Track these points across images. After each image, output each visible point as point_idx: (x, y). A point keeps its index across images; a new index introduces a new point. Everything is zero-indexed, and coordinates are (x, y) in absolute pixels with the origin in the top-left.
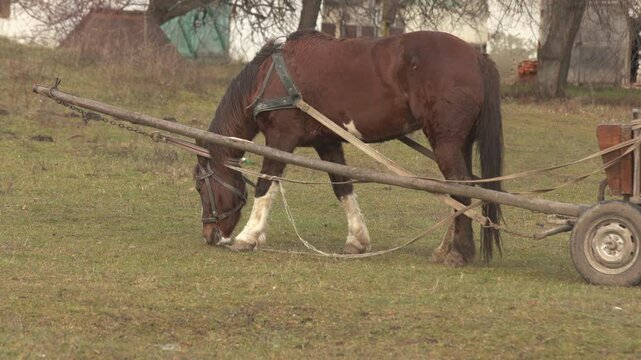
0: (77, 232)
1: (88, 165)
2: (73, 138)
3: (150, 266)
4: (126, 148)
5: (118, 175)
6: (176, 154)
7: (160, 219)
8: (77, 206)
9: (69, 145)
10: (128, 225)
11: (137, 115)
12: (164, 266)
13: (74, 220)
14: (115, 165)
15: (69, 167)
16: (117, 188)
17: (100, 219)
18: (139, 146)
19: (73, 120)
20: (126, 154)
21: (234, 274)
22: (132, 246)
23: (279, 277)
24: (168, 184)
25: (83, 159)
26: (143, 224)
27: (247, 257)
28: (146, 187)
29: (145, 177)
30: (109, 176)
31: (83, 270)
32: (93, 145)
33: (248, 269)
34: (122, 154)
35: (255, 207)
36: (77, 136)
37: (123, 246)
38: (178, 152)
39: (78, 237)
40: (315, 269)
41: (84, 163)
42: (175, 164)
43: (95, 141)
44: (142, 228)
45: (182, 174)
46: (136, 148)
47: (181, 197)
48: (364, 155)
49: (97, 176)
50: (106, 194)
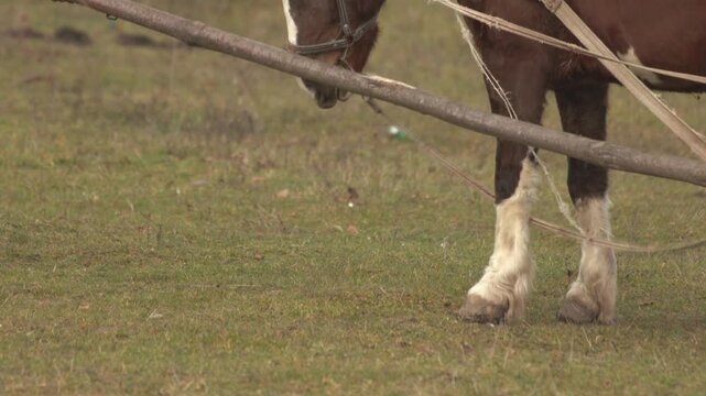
0: (37, 285)
1: (62, 142)
2: (29, 81)
3: (193, 356)
4: (144, 106)
5: (125, 163)
6: (250, 120)
7: (216, 256)
8: (37, 228)
9: (21, 100)
10: (147, 270)
11: (196, 28)
12: (223, 356)
13: (33, 258)
14: (119, 142)
15: (21, 144)
16: (123, 191)
17: (87, 257)
18: (171, 100)
19: (30, 44)
20: (142, 117)
21: (373, 376)
22: (154, 315)
23: (468, 382)
24: (232, 183)
25: (51, 128)
26: (180, 267)
27: (399, 340)
28: (187, 187)
29: (183, 166)
30: (108, 164)
31: (50, 365)
32: (73, 97)
33: (402, 366)
34: (136, 117)
35: (500, 224)
36: (39, 79)
37: (136, 313)
38: (256, 116)
39: (39, 294)
40: (546, 366)
41: (54, 136)
42: (248, 139)
43: (77, 89)
44: (177, 277)
45: (263, 162)
46: (165, 105)
47: (261, 210)
48: (653, 121)
49: (82, 166)
50: (99, 204)
